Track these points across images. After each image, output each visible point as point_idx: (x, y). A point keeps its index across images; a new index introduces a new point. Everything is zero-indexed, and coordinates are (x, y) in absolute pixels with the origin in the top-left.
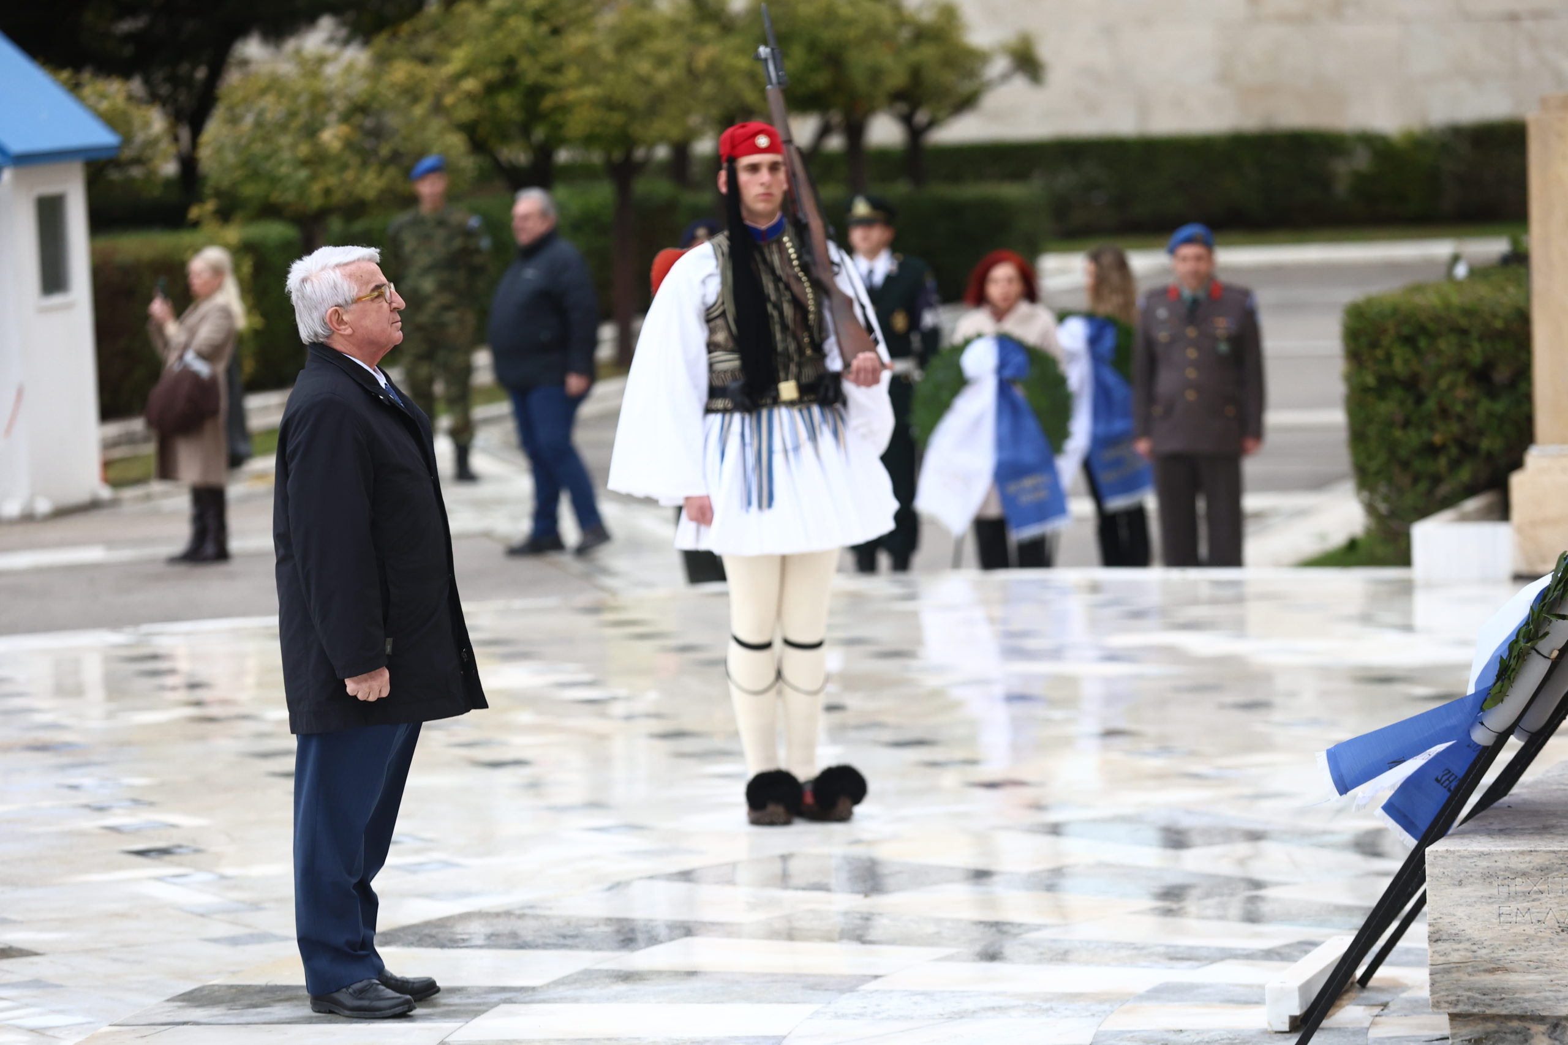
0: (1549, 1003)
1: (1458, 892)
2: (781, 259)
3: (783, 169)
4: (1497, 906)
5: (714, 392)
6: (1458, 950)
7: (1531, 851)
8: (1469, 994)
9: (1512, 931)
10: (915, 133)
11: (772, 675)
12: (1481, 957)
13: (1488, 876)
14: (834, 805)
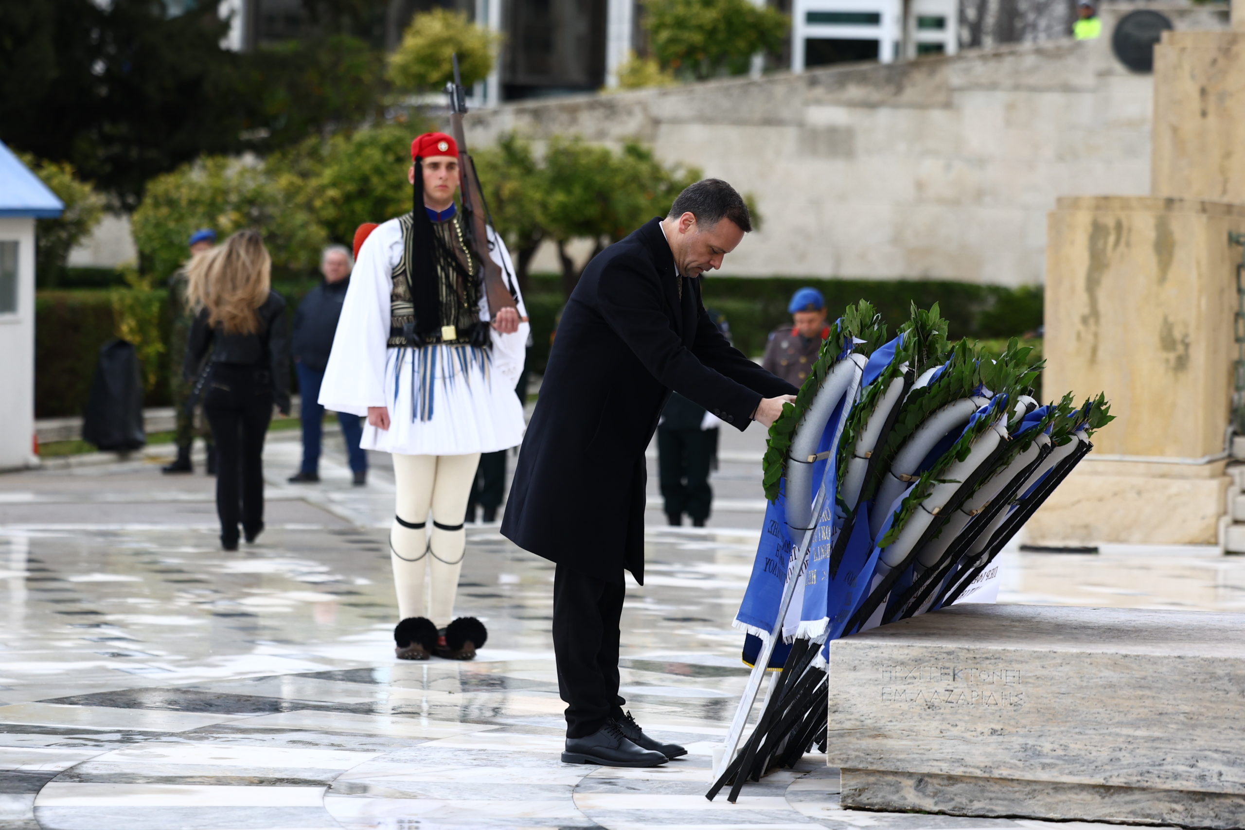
0: (915, 763)
1: (853, 675)
2: (451, 235)
3: (457, 169)
4: (880, 687)
5: (395, 331)
6: (850, 720)
7: (909, 646)
8: (857, 753)
9: (891, 706)
11: (423, 549)
12: (867, 726)
13: (876, 664)
14: (461, 646)
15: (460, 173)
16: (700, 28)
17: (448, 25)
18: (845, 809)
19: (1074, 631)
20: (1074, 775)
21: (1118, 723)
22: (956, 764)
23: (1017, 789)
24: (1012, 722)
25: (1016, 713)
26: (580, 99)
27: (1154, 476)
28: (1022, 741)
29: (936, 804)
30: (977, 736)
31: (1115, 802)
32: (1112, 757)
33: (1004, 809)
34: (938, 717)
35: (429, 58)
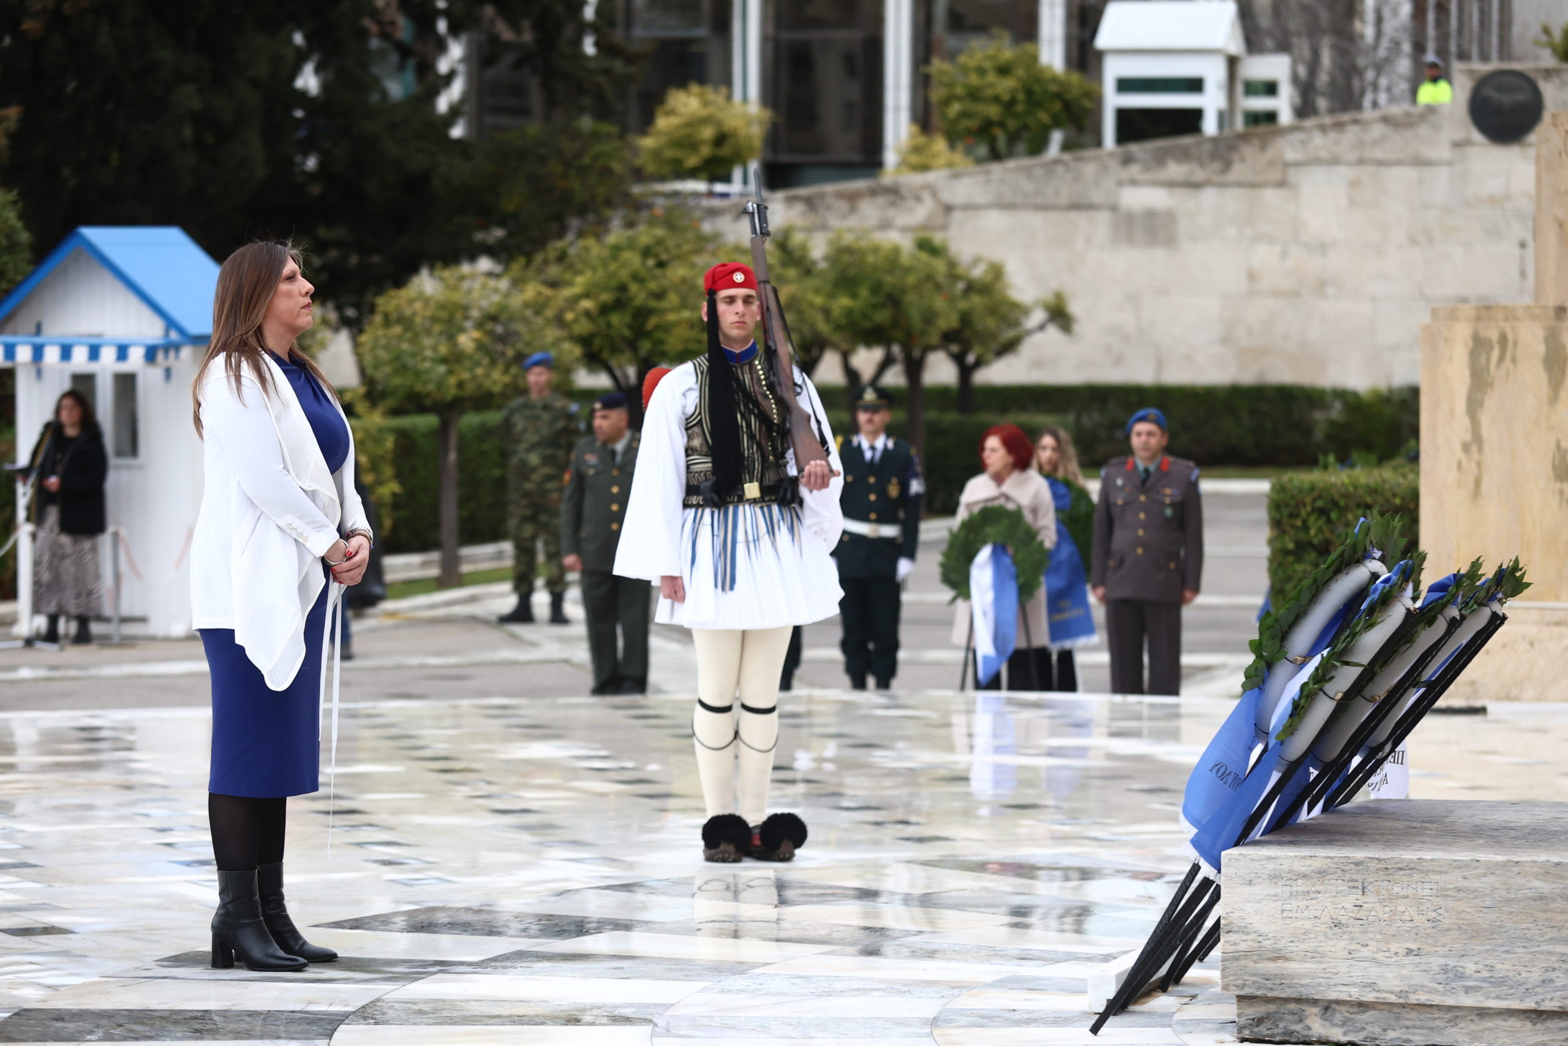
0: (1321, 988)
1: (1248, 889)
2: (752, 378)
3: (757, 303)
4: (1280, 903)
6: (1246, 941)
7: (1311, 856)
8: (1254, 979)
9: (1293, 925)
10: (966, 372)
11: (731, 735)
12: (1265, 947)
13: (1274, 877)
14: (778, 847)
15: (761, 307)
16: (996, 99)
17: (706, 103)
18: (1242, 1042)
19: (1495, 833)
20: (1502, 999)
21: (1551, 939)
22: (1368, 989)
23: (1436, 1016)
24: (1430, 941)
25: (1434, 930)
26: (860, 184)
27: (1548, 624)
28: (1442, 961)
29: (1345, 1034)
30: (1390, 957)
31: (1548, 1028)
32: (1544, 978)
33: (1422, 1038)
34: (1345, 936)
35: (688, 143)
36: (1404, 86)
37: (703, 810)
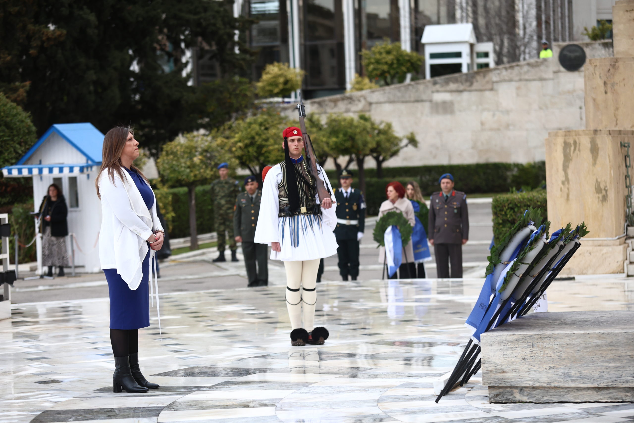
0: (519, 382)
1: (490, 348)
2: (302, 169)
3: (302, 141)
4: (502, 352)
5: (281, 210)
6: (491, 366)
8: (494, 380)
9: (507, 360)
10: (379, 163)
11: (299, 299)
12: (498, 368)
13: (500, 343)
14: (319, 339)
15: (304, 142)
16: (386, 63)
17: (280, 69)
18: (491, 403)
19: (580, 323)
20: (585, 384)
21: (602, 361)
22: (536, 382)
23: (561, 391)
24: (558, 363)
25: (559, 360)
26: (338, 96)
27: (596, 246)
28: (562, 371)
29: (528, 399)
30: (544, 370)
31: (602, 394)
32: (600, 375)
33: (557, 399)
34: (527, 363)
35: (274, 84)
36: (535, 52)
37: (291, 327)
